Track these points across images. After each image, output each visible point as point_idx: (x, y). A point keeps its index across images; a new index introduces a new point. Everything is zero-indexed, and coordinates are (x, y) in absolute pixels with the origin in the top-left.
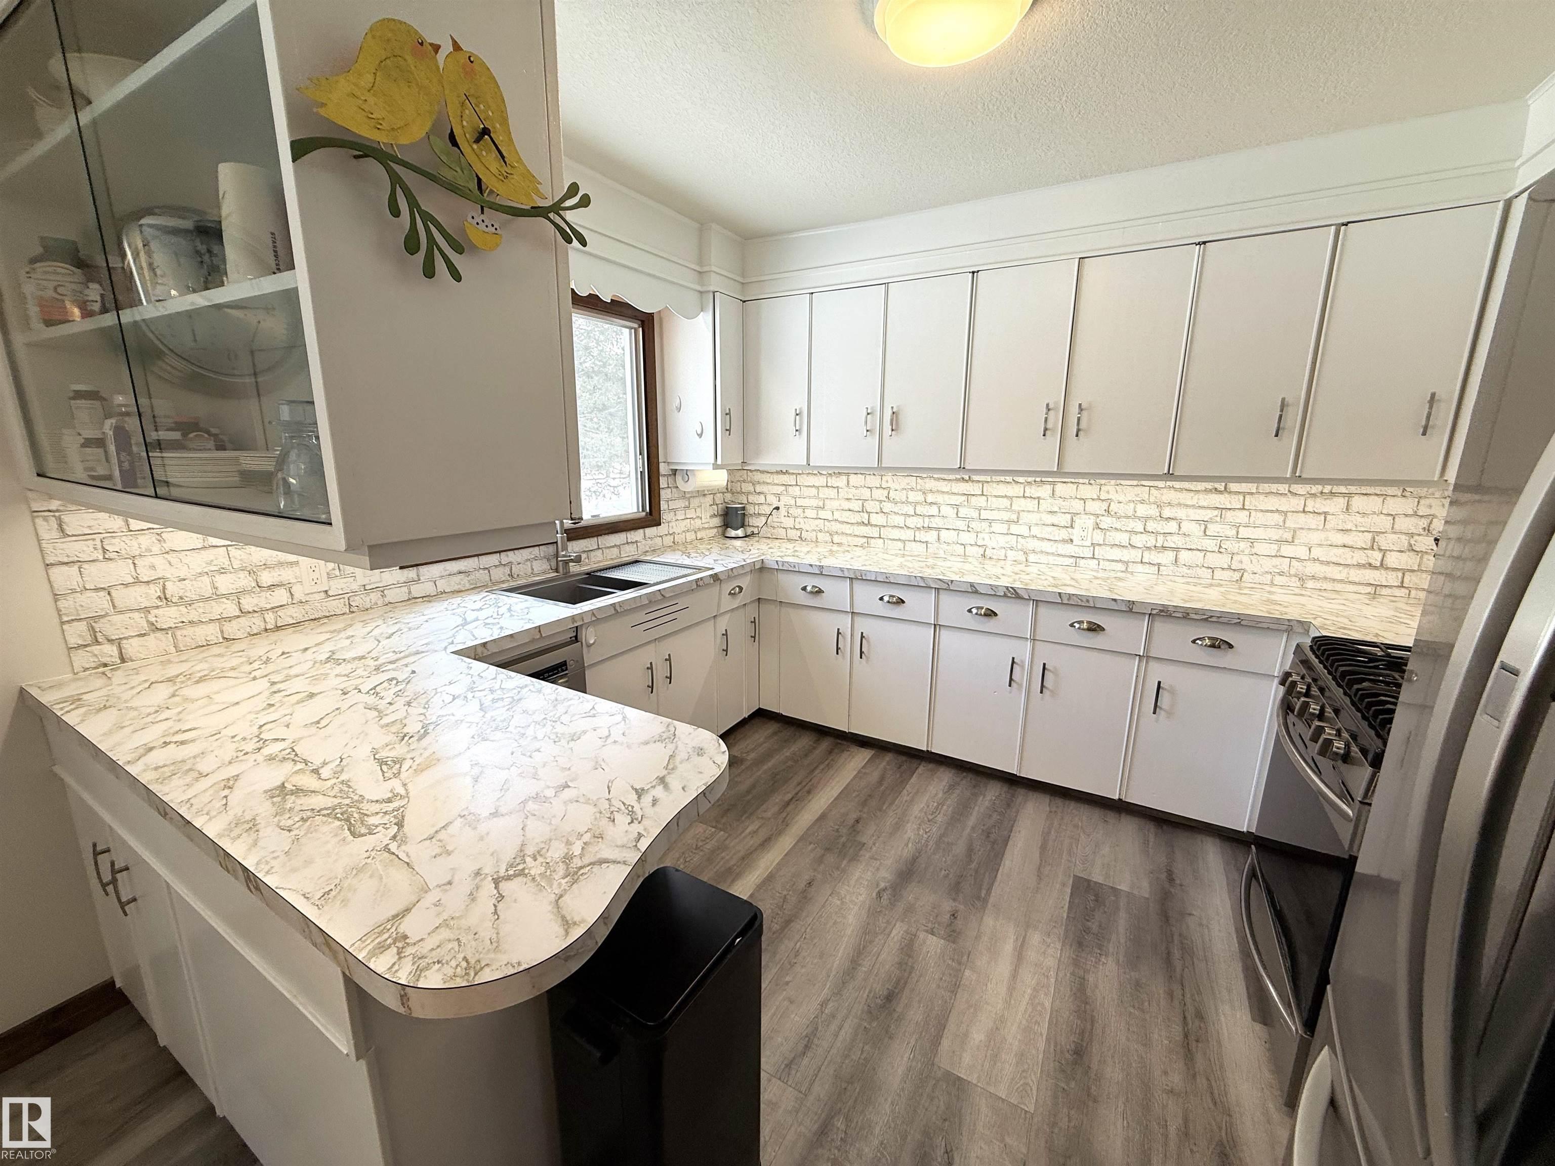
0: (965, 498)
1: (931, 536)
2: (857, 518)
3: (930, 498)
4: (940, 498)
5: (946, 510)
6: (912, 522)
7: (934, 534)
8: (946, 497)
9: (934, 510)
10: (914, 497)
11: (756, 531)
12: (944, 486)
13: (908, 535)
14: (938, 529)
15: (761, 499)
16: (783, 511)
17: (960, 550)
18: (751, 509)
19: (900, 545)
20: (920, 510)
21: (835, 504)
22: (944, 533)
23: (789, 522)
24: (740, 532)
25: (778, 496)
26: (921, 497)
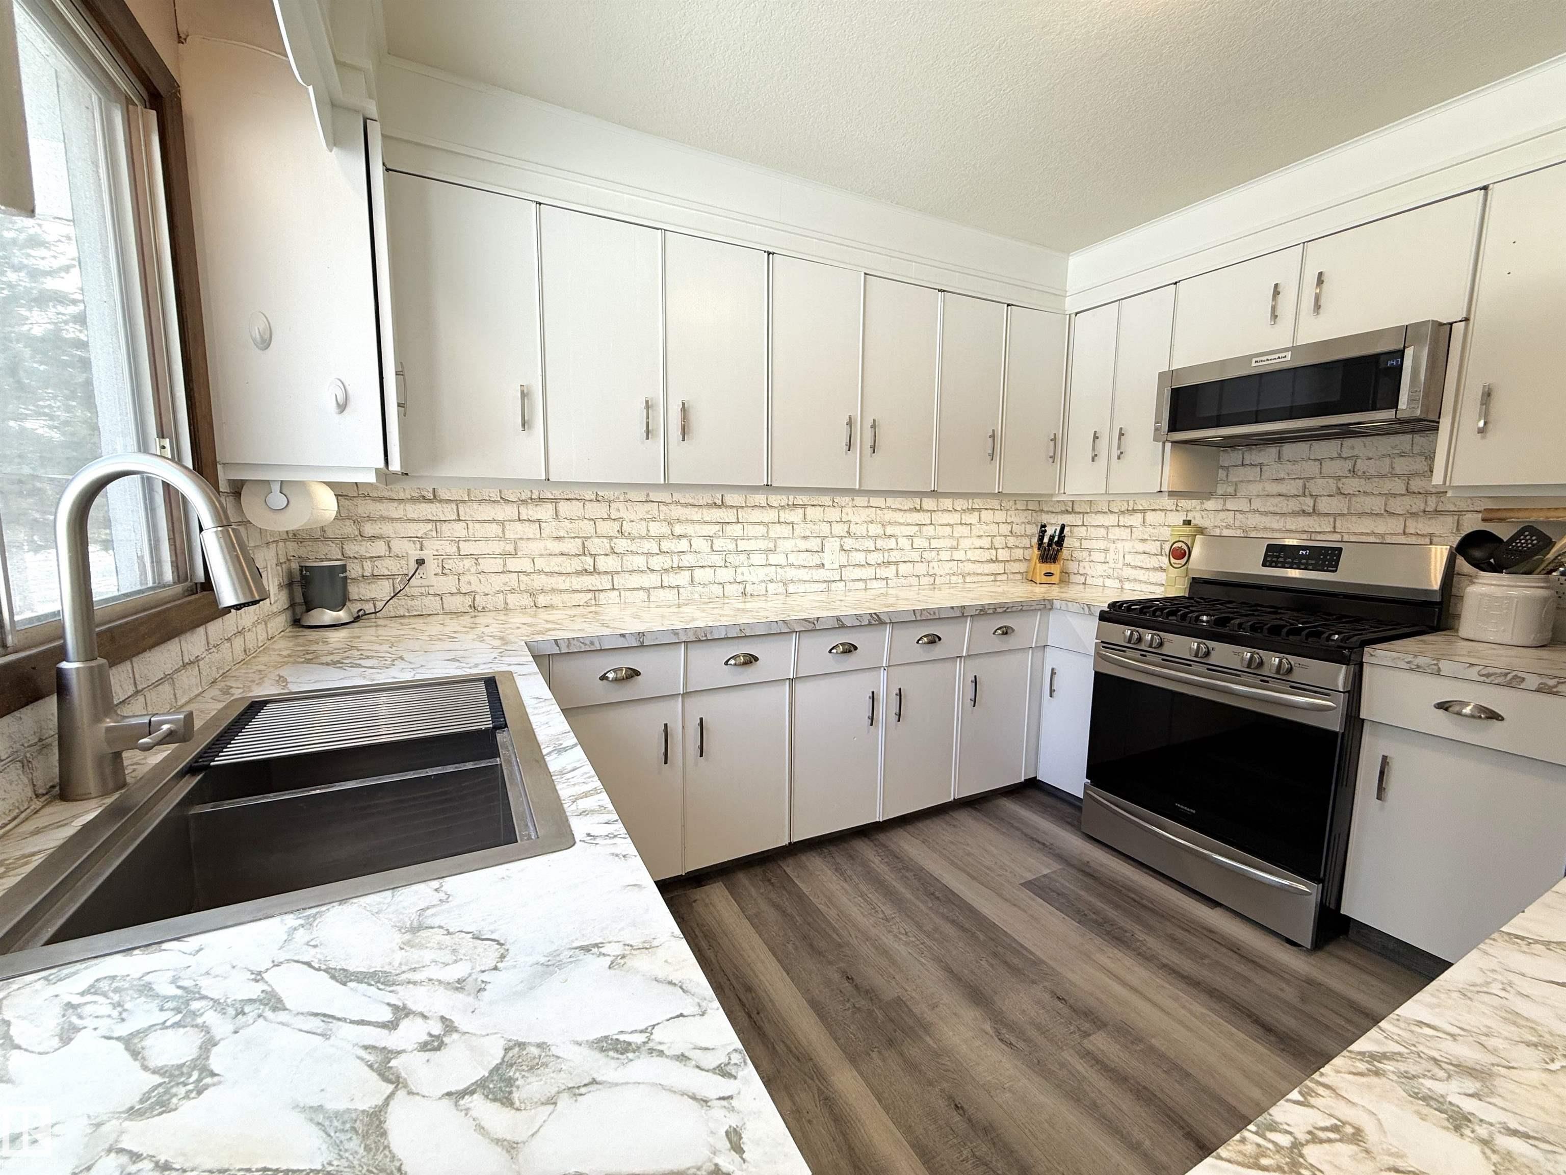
0: (718, 527)
1: (683, 578)
2: (575, 564)
3: (678, 529)
4: (690, 529)
5: (699, 544)
6: (657, 562)
7: (686, 574)
8: (698, 527)
9: (683, 545)
10: (656, 528)
11: (369, 607)
12: (695, 514)
13: (652, 580)
14: (691, 568)
15: (379, 548)
16: (432, 566)
17: (717, 590)
18: (354, 570)
19: (642, 595)
20: (666, 545)
21: (536, 547)
22: (698, 573)
23: (447, 584)
24: (342, 615)
25: (420, 541)
26: (665, 529)
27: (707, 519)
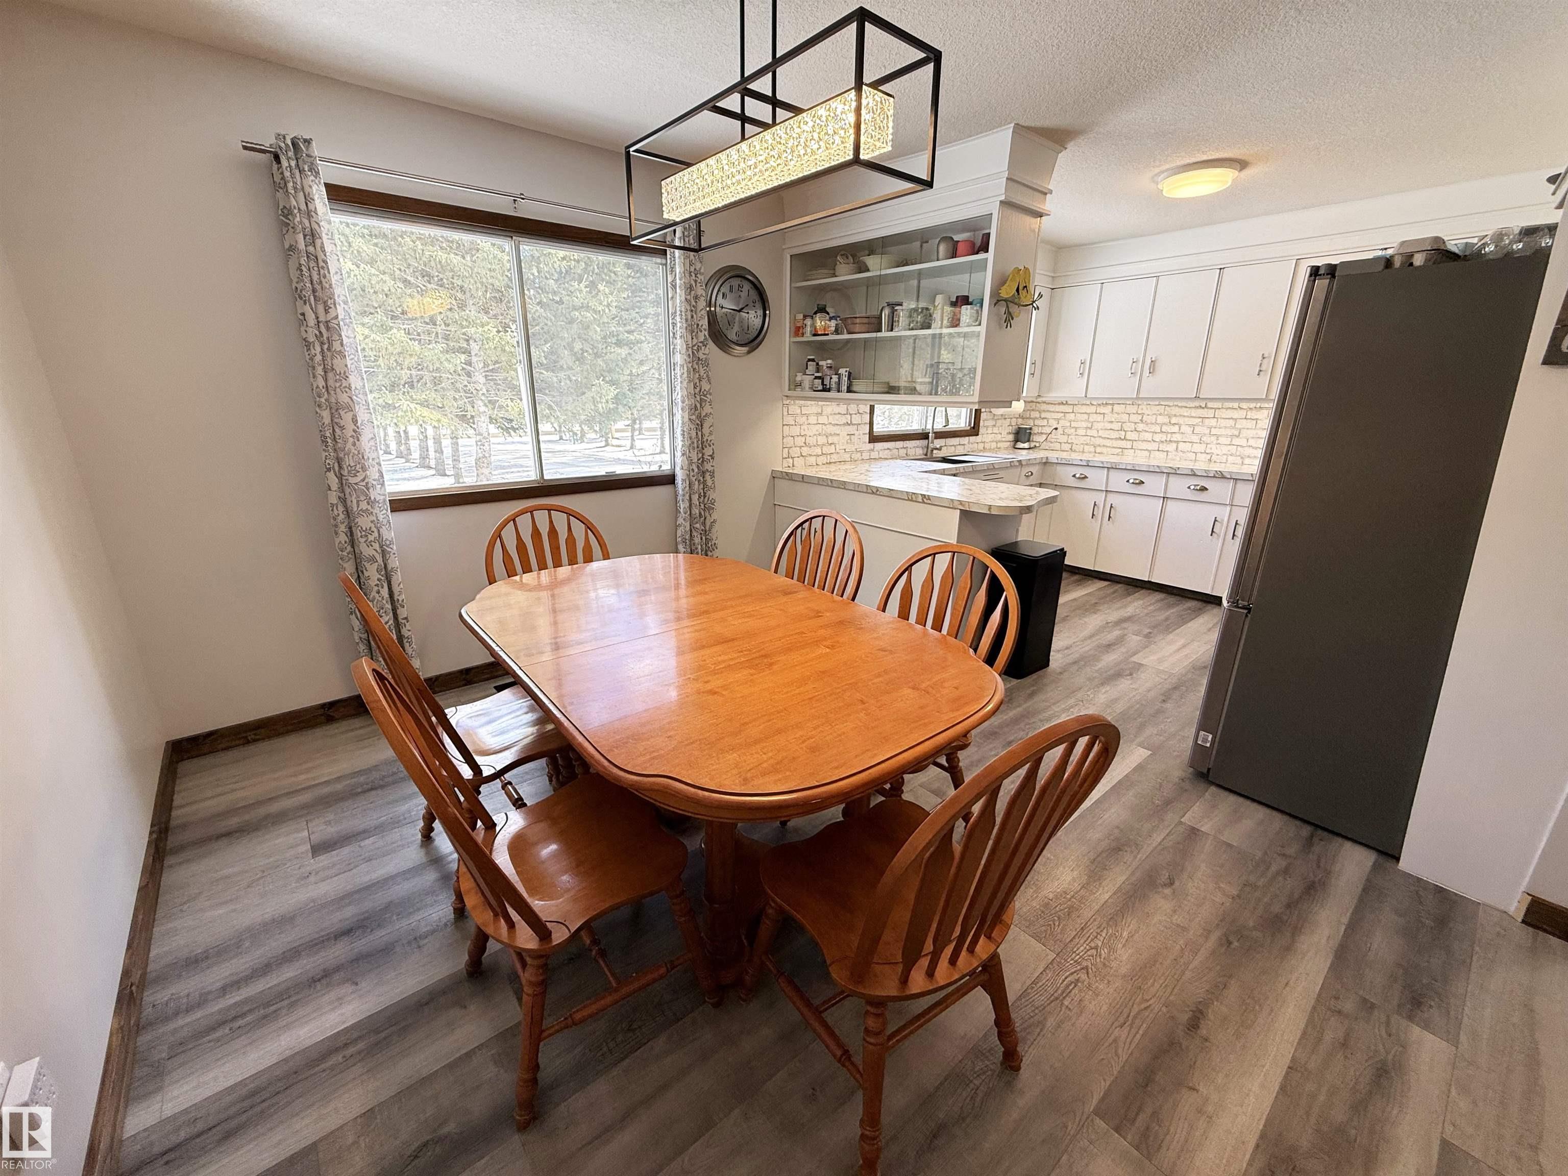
0: (1200, 420)
2: (1115, 435)
3: (1174, 420)
4: (1180, 420)
5: (1185, 429)
8: (1186, 419)
9: (1176, 429)
10: (1160, 419)
11: (1037, 445)
12: (1184, 411)
14: (1177, 442)
15: (1044, 422)
16: (1060, 431)
18: (1036, 430)
21: (1100, 426)
23: (1064, 439)
24: (1026, 445)
25: (1058, 420)
26: (1166, 420)
27: (1194, 415)
